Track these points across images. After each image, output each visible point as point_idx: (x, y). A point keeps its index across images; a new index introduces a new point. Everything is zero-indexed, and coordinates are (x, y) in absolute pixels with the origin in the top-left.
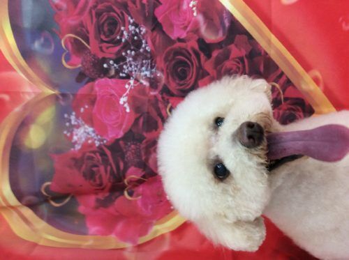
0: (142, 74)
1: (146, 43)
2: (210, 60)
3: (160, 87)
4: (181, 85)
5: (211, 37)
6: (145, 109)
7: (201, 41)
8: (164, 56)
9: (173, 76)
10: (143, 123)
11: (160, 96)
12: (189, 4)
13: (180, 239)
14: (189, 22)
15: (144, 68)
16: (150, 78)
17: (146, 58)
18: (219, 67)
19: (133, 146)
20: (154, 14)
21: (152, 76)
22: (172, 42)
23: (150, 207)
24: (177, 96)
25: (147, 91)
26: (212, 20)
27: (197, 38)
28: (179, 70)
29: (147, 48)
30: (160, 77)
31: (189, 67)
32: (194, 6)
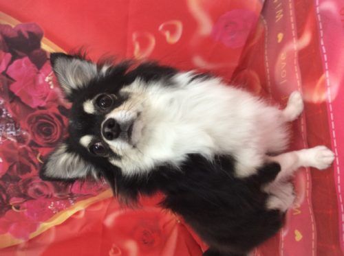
0: (8, 133)
1: (7, 111)
3: (28, 142)
4: (48, 140)
6: (17, 158)
7: (61, 108)
8: (26, 120)
9: (38, 134)
10: (17, 169)
11: (29, 148)
12: (44, 79)
14: (47, 94)
15: (8, 129)
16: (16, 137)
17: (10, 122)
19: (11, 184)
20: (9, 90)
21: (18, 135)
22: (33, 110)
23: (35, 214)
24: (46, 147)
25: (16, 145)
27: (57, 106)
28: (44, 129)
29: (8, 115)
30: (26, 136)
31: (53, 127)
32: (50, 81)
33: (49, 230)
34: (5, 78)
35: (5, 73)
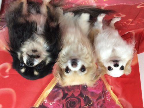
2: (68, 93)
4: (77, 103)
5: (61, 95)
7: (63, 98)
12: (51, 106)
13: (119, 94)
14: (57, 104)
18: (70, 90)
23: (112, 107)
24: (81, 104)
26: (56, 95)
27: (62, 100)
28: (72, 105)
31: (71, 101)
33: (119, 100)
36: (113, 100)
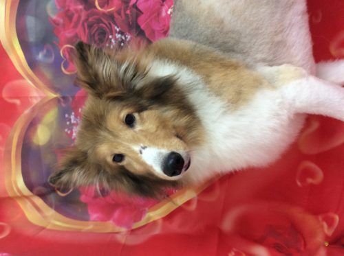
12: (167, 11)
14: (168, 28)
20: (137, 23)
32: (171, 13)
33: (155, 223)
34: (134, 10)
35: (135, 6)
36: (158, 203)
